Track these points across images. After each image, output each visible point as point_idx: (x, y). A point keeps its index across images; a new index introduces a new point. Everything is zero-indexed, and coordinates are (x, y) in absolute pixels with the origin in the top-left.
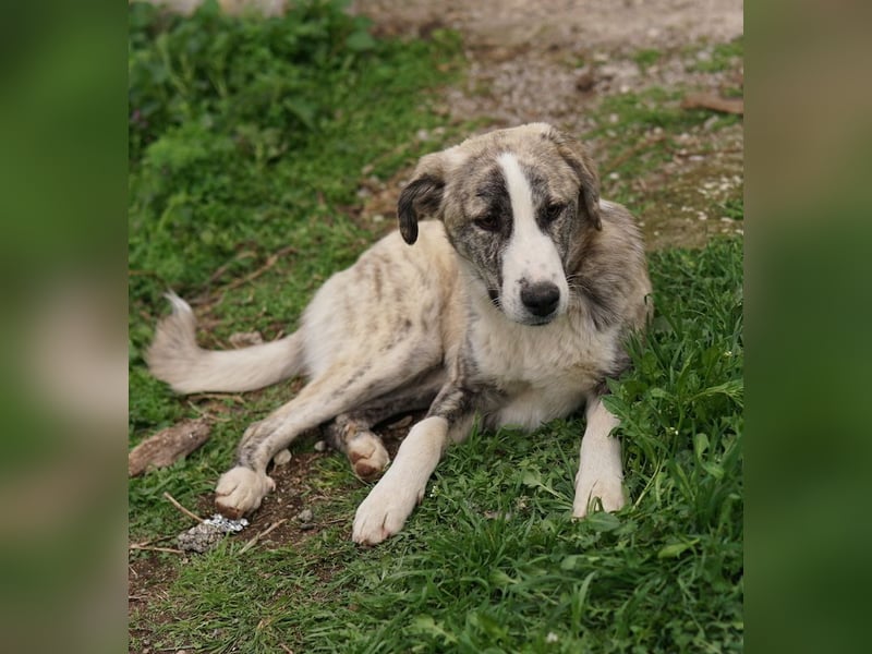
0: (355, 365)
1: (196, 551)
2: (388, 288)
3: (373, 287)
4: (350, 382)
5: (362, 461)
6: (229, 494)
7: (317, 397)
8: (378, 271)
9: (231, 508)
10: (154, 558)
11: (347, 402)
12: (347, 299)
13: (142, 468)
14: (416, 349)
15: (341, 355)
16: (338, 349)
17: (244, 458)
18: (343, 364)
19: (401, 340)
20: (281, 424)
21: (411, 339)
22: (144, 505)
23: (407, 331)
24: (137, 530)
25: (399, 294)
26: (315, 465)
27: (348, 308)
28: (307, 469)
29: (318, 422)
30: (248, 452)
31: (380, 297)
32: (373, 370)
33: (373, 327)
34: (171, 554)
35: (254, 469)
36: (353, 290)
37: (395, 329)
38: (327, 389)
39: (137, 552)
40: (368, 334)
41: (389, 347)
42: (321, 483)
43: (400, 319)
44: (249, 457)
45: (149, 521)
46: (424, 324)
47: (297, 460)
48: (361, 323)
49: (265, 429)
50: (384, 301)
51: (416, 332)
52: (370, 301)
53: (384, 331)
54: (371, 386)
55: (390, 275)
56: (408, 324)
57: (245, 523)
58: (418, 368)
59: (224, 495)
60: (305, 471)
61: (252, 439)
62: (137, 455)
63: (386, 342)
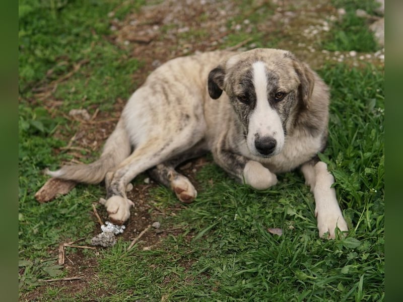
0: (164, 140)
1: (102, 246)
2: (172, 98)
3: (164, 97)
4: (162, 149)
5: (184, 193)
6: (116, 213)
7: (145, 156)
8: (164, 88)
9: (119, 221)
10: (80, 252)
11: (161, 159)
12: (150, 105)
13: (53, 195)
14: (195, 130)
15: (153, 134)
16: (151, 130)
17: (114, 190)
18: (156, 139)
19: (186, 125)
20: (127, 171)
21: (191, 125)
22: (63, 219)
23: (188, 120)
24: (64, 234)
25: (179, 101)
26: (148, 192)
27: (152, 109)
28: (144, 194)
29: (146, 169)
30: (115, 186)
31: (169, 103)
32: (174, 142)
33: (168, 119)
34: (89, 249)
35: (122, 196)
36: (152, 99)
37: (181, 120)
38: (150, 153)
39: (69, 249)
40: (166, 122)
41: (181, 129)
42: (155, 204)
43: (182, 114)
44: (117, 190)
45: (69, 228)
46: (197, 117)
47: (137, 189)
48: (161, 117)
49: (119, 173)
50: (172, 105)
51: (193, 121)
52: (164, 105)
53: (175, 120)
54: (173, 151)
55: (171, 90)
56: (188, 117)
57: (124, 227)
58: (196, 140)
59: (113, 213)
60: (143, 196)
61: (114, 179)
62: (48, 187)
63: (178, 127)
